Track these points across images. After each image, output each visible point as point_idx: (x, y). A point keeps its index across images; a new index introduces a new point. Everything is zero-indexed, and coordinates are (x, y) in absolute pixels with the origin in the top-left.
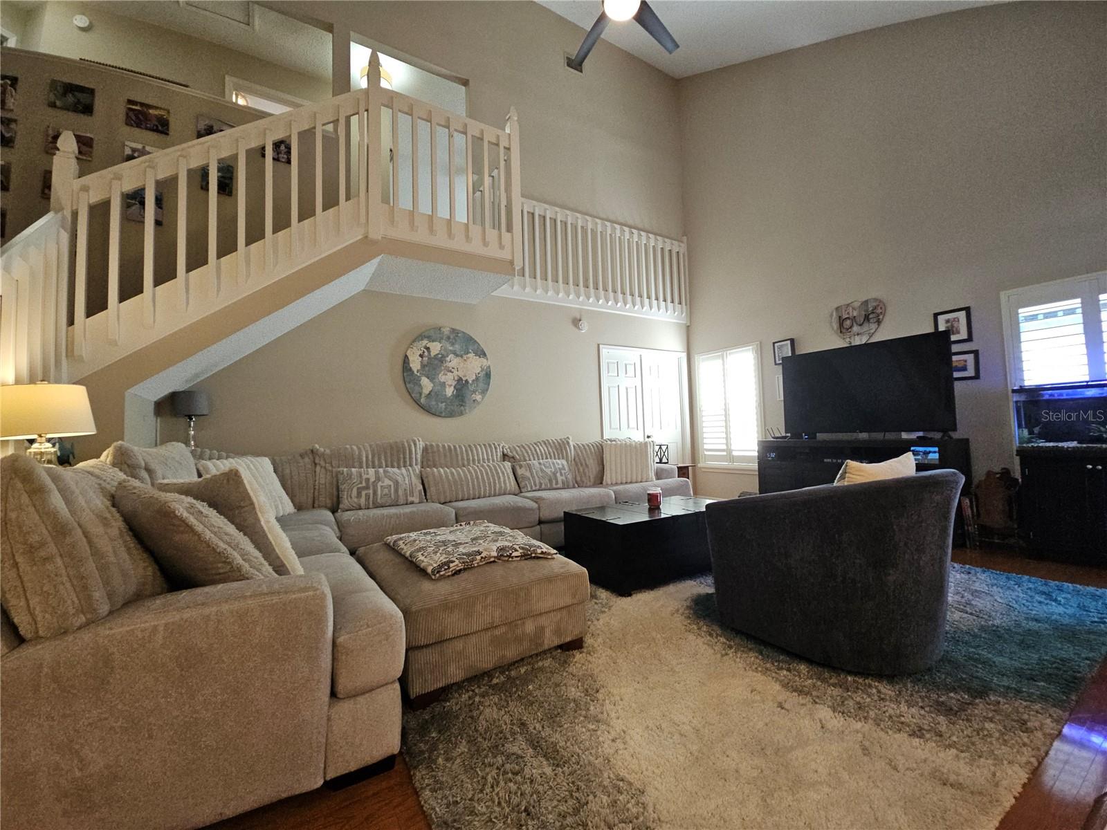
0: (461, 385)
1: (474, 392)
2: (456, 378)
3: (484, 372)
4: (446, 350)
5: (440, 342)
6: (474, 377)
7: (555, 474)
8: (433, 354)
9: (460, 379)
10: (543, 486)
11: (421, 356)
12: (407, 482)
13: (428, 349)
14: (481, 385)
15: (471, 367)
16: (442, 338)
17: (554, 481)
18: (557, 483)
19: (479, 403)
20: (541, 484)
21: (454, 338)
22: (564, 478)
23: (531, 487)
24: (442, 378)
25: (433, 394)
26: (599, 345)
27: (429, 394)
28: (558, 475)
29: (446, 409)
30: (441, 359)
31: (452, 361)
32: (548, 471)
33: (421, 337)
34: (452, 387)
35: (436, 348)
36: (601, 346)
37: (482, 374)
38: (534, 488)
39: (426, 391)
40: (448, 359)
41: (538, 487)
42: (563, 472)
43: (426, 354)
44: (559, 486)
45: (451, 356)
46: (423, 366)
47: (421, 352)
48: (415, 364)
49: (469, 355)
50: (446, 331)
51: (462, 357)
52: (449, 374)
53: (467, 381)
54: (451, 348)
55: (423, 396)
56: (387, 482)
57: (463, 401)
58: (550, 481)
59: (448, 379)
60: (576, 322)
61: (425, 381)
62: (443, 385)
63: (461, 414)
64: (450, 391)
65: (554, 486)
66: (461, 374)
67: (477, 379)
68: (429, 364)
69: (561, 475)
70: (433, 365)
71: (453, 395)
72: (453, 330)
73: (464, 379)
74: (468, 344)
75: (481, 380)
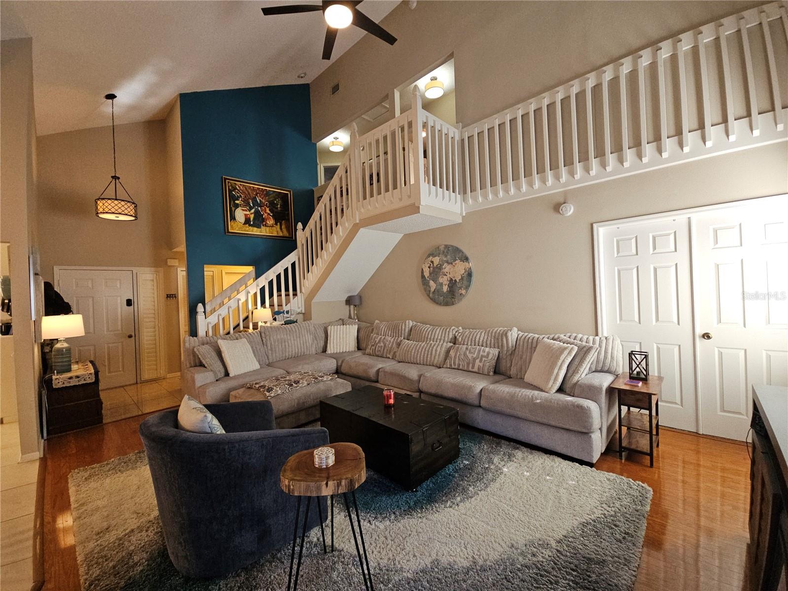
0: (452, 283)
1: (460, 288)
2: (449, 279)
3: (467, 273)
4: (442, 260)
5: (439, 257)
6: (460, 277)
7: (474, 360)
8: (435, 265)
9: (451, 279)
10: (461, 367)
11: (429, 267)
12: (390, 346)
13: (432, 262)
14: (465, 282)
15: (457, 270)
16: (439, 254)
17: (471, 365)
18: (473, 367)
19: (464, 296)
20: (459, 365)
21: (447, 252)
22: (481, 365)
23: (451, 365)
24: (441, 280)
25: (436, 291)
26: (592, 225)
27: (434, 291)
28: (478, 361)
29: (444, 300)
30: (439, 267)
31: (447, 268)
32: (470, 356)
33: (429, 256)
34: (447, 286)
35: (436, 260)
36: (595, 226)
37: (465, 275)
38: (453, 367)
39: (432, 289)
40: (444, 267)
41: (457, 367)
42: (484, 359)
43: (432, 265)
44: (473, 370)
45: (445, 264)
46: (430, 274)
47: (429, 265)
48: (427, 274)
49: (457, 262)
50: (442, 248)
51: (452, 264)
52: (445, 277)
53: (455, 280)
54: (445, 259)
55: (431, 292)
56: (382, 344)
57: (453, 295)
58: (468, 364)
59: (444, 280)
60: (557, 208)
61: (432, 283)
62: (441, 284)
63: (453, 304)
64: (445, 289)
65: (470, 369)
66: (451, 276)
67: (462, 278)
68: (434, 271)
69: (481, 361)
70: (436, 271)
71: (447, 291)
72: (447, 247)
73: (454, 279)
74: (456, 254)
75: (465, 279)
